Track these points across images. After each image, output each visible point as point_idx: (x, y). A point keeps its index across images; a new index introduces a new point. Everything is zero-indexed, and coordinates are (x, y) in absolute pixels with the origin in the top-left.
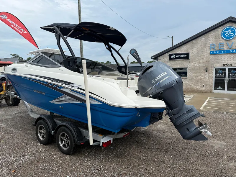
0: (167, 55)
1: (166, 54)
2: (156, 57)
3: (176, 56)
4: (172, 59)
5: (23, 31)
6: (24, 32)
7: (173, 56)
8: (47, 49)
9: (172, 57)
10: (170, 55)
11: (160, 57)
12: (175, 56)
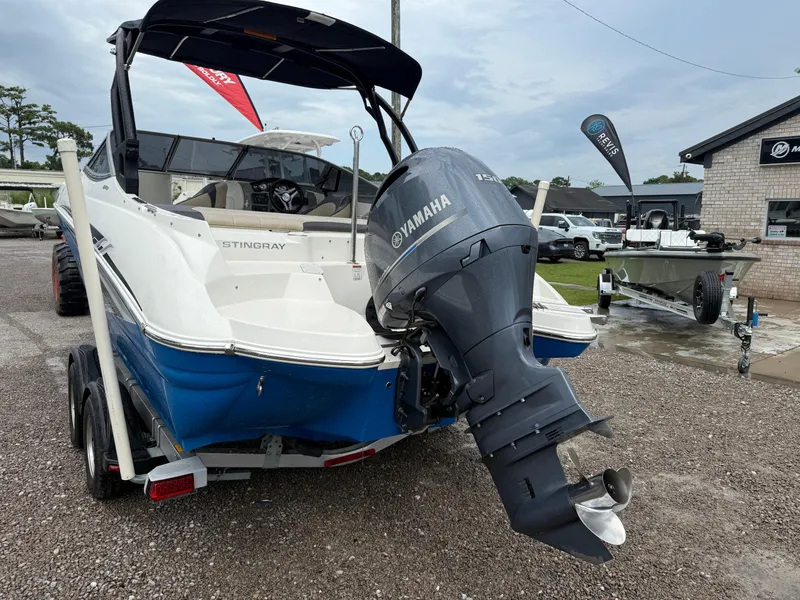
0: (754, 145)
1: (749, 141)
2: (703, 154)
3: (795, 149)
4: (776, 160)
5: (221, 79)
6: (225, 80)
7: (780, 150)
8: (276, 131)
9: (774, 154)
10: (768, 144)
11: (721, 153)
12: (787, 146)
